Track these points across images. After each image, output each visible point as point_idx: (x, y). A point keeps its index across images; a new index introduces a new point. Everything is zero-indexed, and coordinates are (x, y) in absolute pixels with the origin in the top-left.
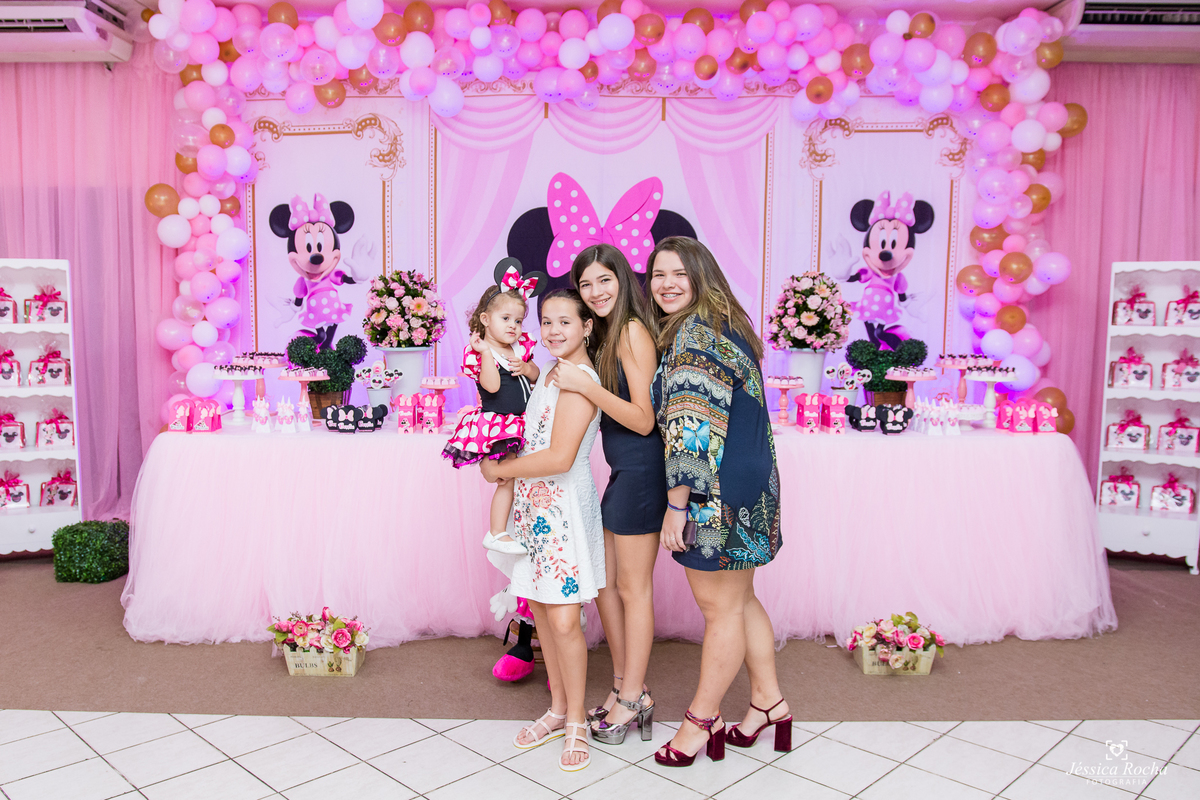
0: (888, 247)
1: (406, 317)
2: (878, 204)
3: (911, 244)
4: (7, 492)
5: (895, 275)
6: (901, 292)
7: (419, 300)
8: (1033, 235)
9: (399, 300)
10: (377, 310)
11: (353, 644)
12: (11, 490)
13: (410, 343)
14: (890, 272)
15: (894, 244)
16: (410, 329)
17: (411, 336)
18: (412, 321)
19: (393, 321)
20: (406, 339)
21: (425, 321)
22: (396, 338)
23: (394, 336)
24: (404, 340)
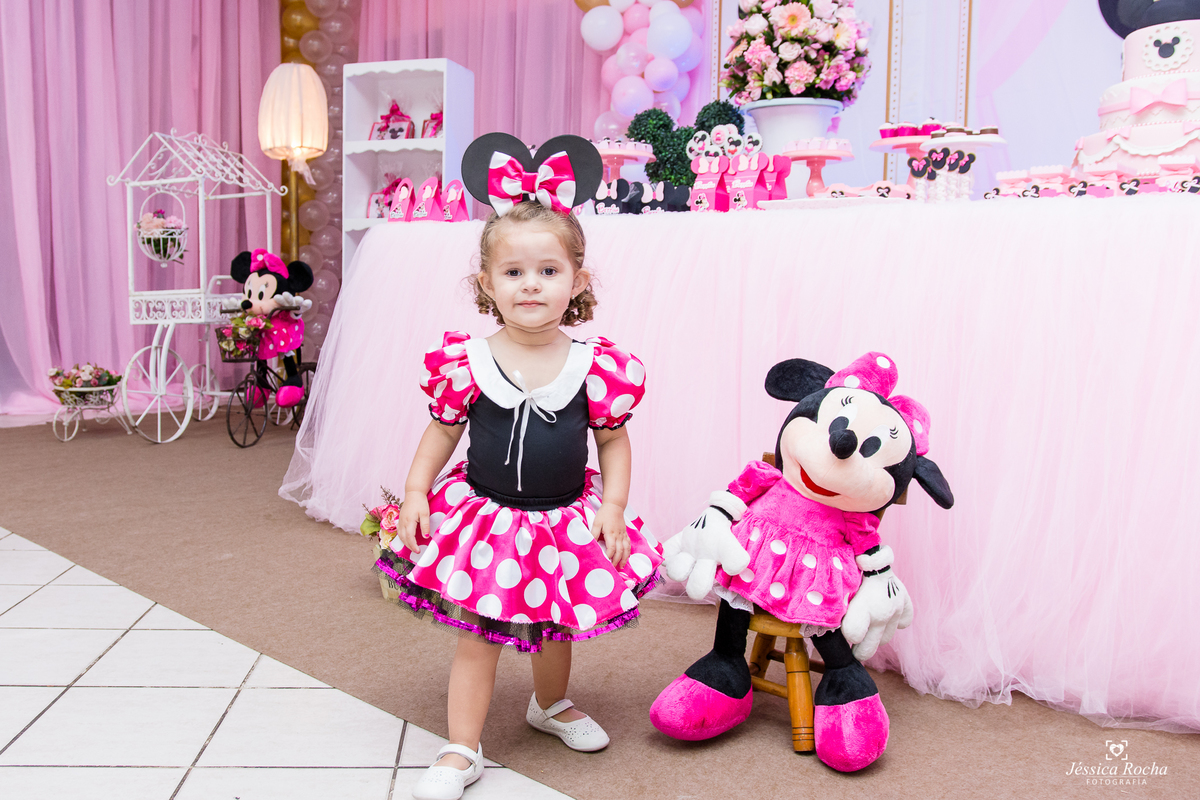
9: (767, 16)
13: (781, 90)
16: (783, 66)
17: (784, 77)
18: (782, 49)
19: (752, 52)
20: (774, 83)
21: (806, 48)
22: (758, 84)
23: (755, 80)
24: (770, 85)
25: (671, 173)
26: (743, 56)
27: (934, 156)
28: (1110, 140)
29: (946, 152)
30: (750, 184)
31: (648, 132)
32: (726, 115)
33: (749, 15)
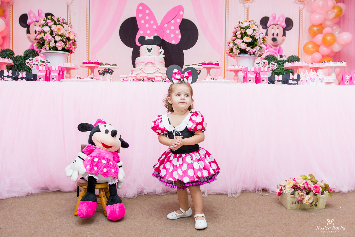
0: (275, 36)
1: (53, 36)
2: (271, 19)
3: (284, 35)
5: (278, 47)
6: (281, 54)
7: (59, 26)
8: (334, 28)
9: (50, 27)
10: (41, 33)
13: (55, 48)
14: (276, 46)
15: (277, 35)
16: (55, 42)
17: (56, 45)
18: (56, 37)
19: (46, 37)
20: (53, 46)
21: (63, 38)
22: (48, 46)
23: (47, 45)
24: (52, 47)
25: (17, 69)
26: (43, 37)
27: (106, 70)
28: (140, 69)
29: (109, 69)
30: (57, 74)
31: (7, 56)
32: (34, 53)
33: (43, 26)
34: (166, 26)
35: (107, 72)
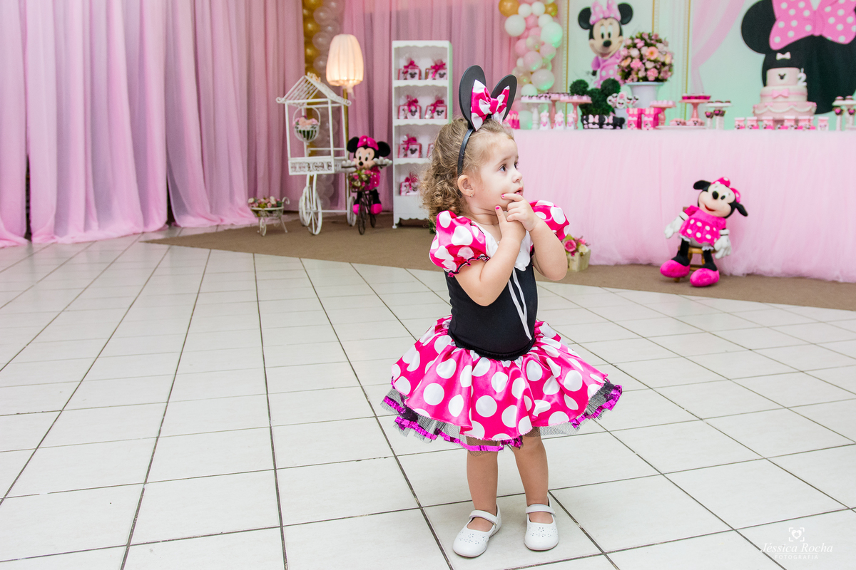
4: (410, 185)
7: (652, 49)
9: (639, 50)
10: (626, 58)
11: (577, 250)
12: (412, 184)
13: (645, 79)
17: (647, 74)
18: (646, 63)
19: (634, 64)
20: (643, 76)
21: (656, 64)
22: (636, 76)
26: (629, 64)
27: (716, 111)
32: (617, 86)
33: (628, 47)
34: (828, 9)
35: (717, 115)
